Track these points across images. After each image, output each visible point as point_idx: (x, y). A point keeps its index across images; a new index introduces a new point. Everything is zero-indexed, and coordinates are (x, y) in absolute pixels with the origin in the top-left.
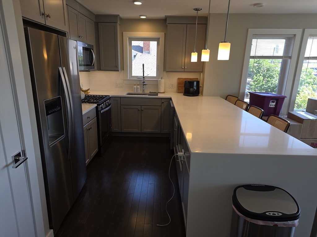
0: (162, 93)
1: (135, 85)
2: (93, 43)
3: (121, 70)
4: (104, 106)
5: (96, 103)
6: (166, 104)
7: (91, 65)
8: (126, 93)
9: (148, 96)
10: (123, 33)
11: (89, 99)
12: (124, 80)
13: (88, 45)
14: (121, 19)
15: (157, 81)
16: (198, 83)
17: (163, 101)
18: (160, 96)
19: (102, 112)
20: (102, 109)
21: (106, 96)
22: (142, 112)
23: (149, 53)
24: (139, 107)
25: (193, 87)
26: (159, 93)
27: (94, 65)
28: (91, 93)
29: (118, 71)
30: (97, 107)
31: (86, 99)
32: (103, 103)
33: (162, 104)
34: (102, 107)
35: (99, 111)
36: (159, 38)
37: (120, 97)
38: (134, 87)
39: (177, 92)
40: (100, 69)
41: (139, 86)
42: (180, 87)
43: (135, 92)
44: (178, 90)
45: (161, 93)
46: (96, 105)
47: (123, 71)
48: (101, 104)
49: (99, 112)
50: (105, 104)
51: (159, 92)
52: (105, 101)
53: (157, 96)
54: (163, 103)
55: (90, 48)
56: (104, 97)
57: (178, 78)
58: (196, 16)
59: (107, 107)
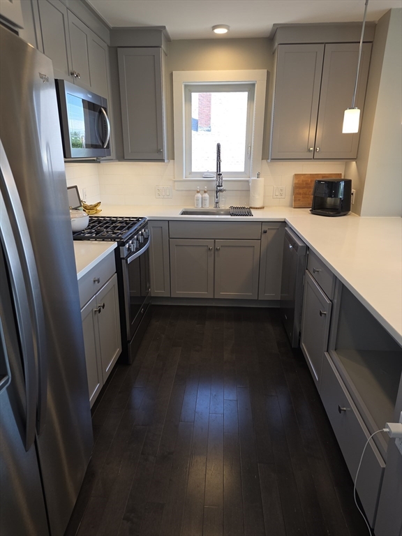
0: (259, 208)
1: (198, 192)
2: (106, 93)
3: (168, 159)
4: (135, 244)
5: (115, 241)
6: (271, 234)
7: (103, 147)
8: (180, 211)
9: (229, 217)
10: (172, 74)
11: (100, 228)
12: (175, 181)
13: (94, 95)
14: (168, 40)
15: (248, 181)
16: (348, 183)
17: (265, 228)
18: (257, 215)
19: (129, 260)
20: (130, 253)
21: (138, 219)
22: (216, 253)
23: (209, 131)
24: (210, 244)
25: (336, 195)
26: (252, 208)
27: (108, 147)
28: (105, 212)
29: (163, 160)
30: (117, 251)
31: (92, 227)
32: (130, 239)
33: (263, 236)
34: (129, 249)
35: (124, 258)
36: (254, 85)
37: (168, 221)
38: (197, 197)
39: (291, 206)
40: (122, 157)
41: (206, 195)
42: (300, 194)
43: (199, 208)
44: (295, 201)
45: (256, 208)
46: (115, 245)
47: (172, 161)
48: (127, 242)
49: (123, 261)
50: (137, 239)
51: (253, 206)
52: (137, 233)
53: (251, 217)
54: (265, 232)
55: (98, 103)
56: (134, 224)
57: (296, 175)
58: (362, 23)
59: (141, 246)
